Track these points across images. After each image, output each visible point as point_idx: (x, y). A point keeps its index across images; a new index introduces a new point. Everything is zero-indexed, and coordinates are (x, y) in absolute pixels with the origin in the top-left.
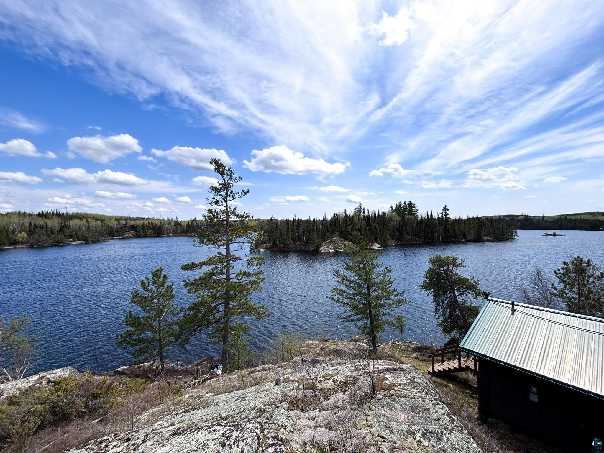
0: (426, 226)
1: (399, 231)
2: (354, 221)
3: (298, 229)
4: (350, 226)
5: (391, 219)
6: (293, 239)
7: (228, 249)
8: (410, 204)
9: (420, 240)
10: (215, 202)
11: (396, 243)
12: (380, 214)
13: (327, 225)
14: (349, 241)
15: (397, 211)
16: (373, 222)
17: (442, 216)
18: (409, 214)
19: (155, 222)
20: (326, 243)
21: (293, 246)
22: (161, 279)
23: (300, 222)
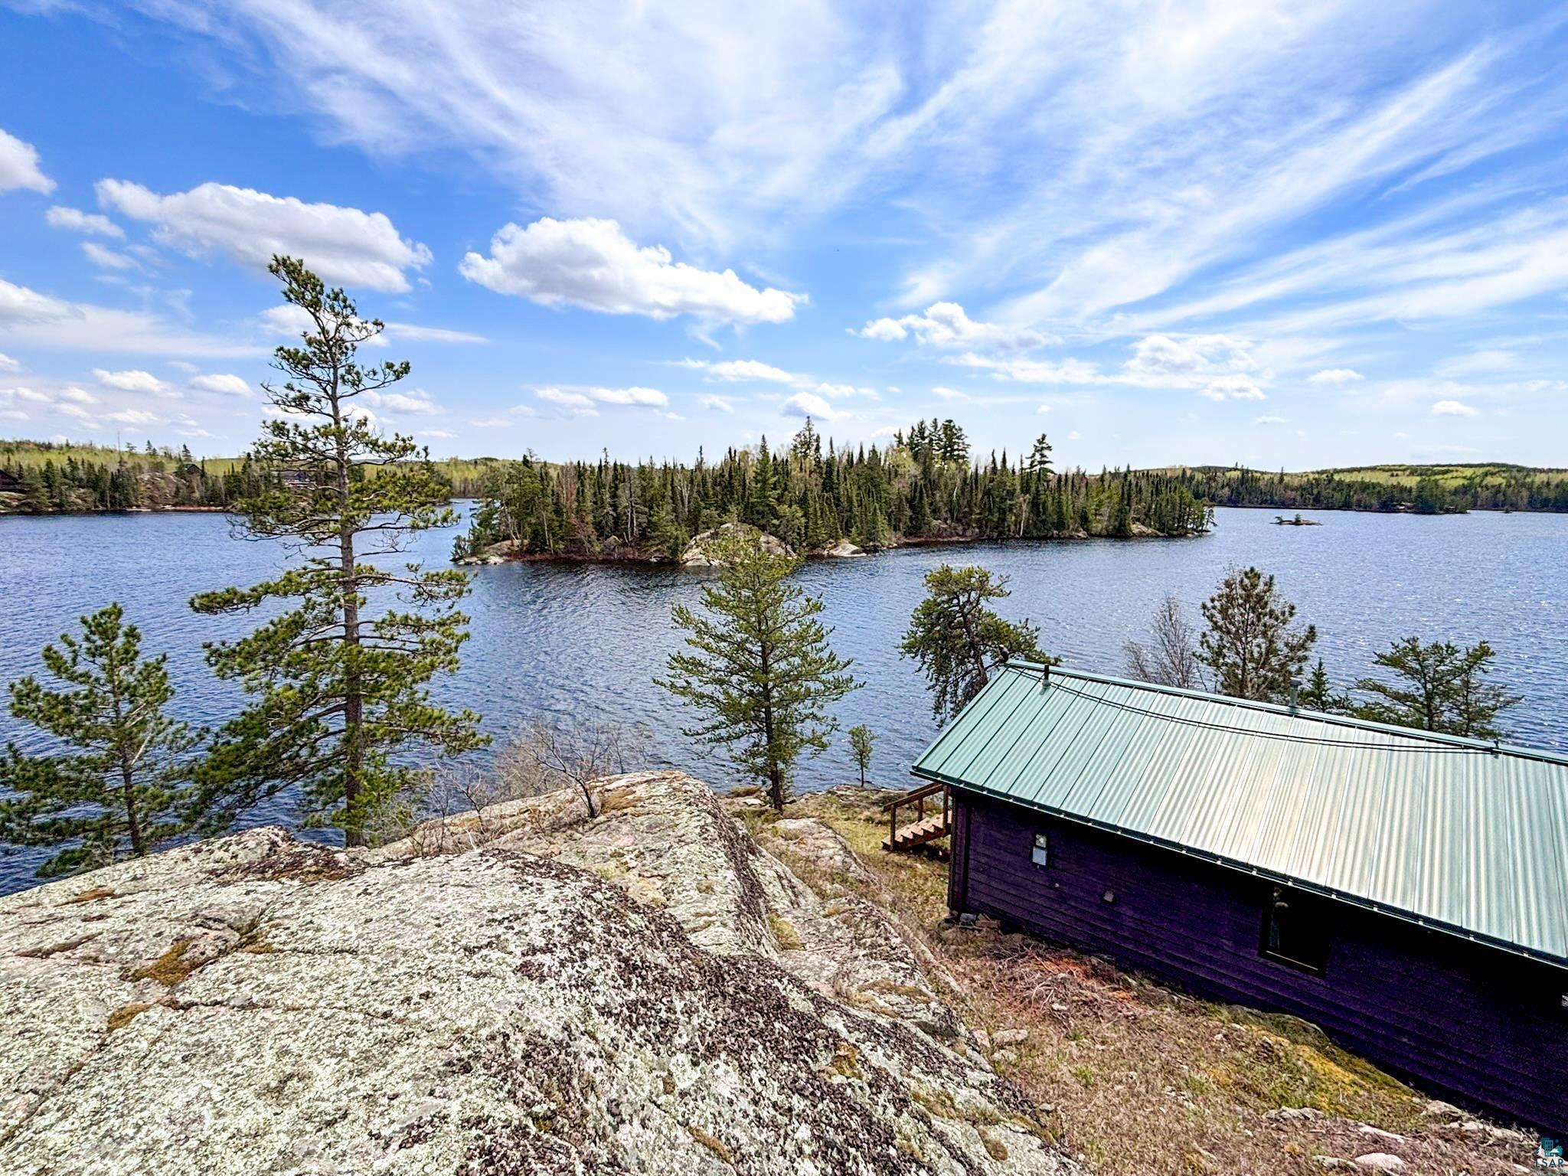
0: (987, 493)
1: (912, 507)
2: (788, 474)
3: (614, 496)
4: (774, 488)
5: (894, 472)
6: (599, 527)
7: (347, 549)
8: (949, 427)
9: (969, 533)
10: (294, 400)
11: (904, 540)
12: (866, 456)
13: (704, 486)
14: (771, 534)
15: (912, 449)
16: (842, 480)
17: (1032, 466)
18: (944, 458)
19: (97, 462)
20: (702, 539)
21: (598, 549)
22: (120, 642)
23: (620, 473)
